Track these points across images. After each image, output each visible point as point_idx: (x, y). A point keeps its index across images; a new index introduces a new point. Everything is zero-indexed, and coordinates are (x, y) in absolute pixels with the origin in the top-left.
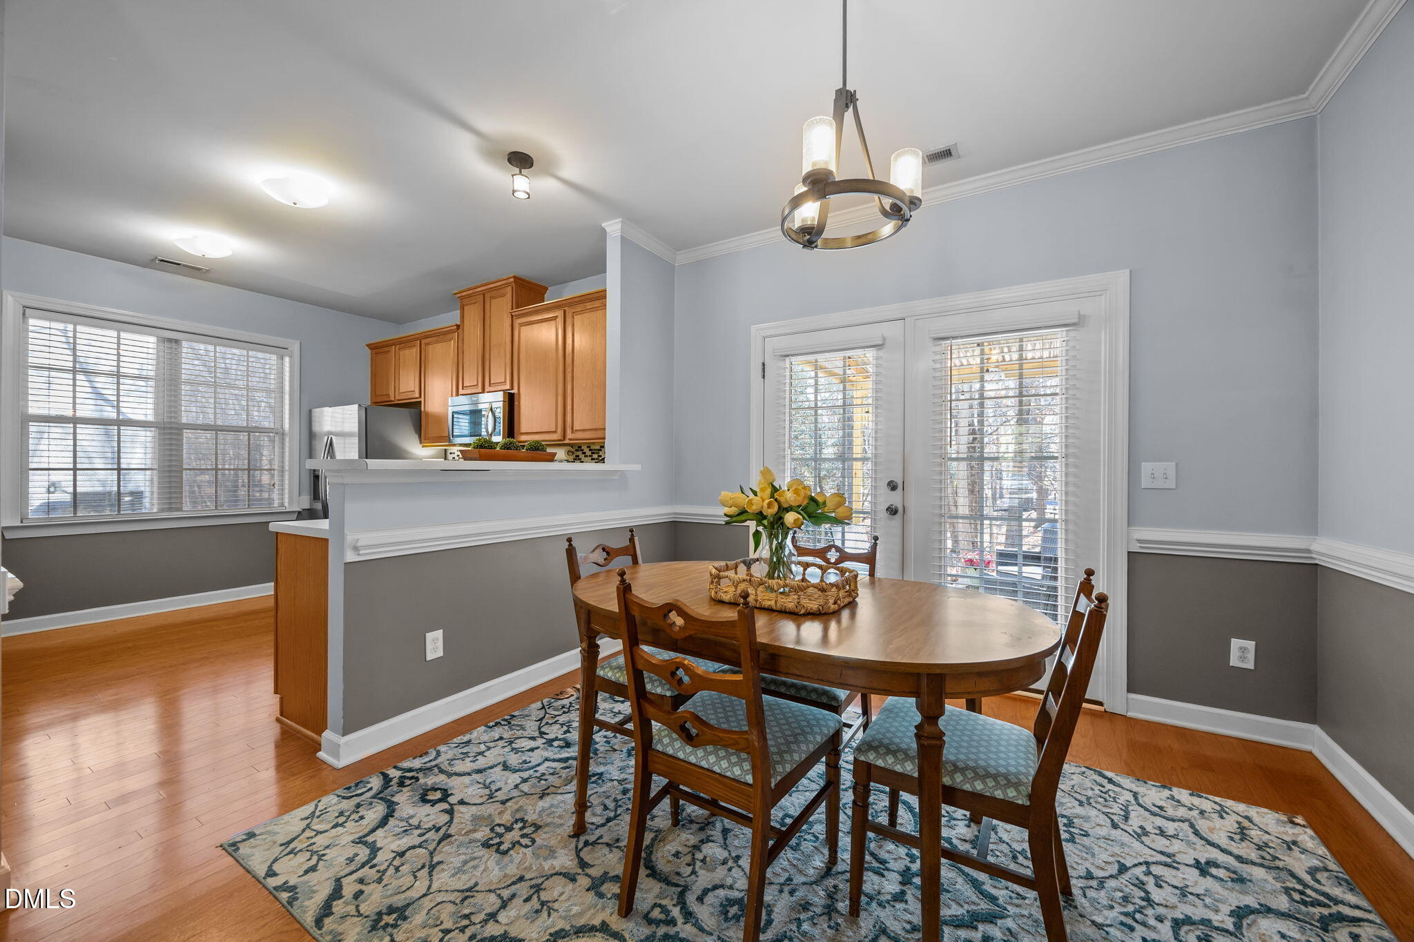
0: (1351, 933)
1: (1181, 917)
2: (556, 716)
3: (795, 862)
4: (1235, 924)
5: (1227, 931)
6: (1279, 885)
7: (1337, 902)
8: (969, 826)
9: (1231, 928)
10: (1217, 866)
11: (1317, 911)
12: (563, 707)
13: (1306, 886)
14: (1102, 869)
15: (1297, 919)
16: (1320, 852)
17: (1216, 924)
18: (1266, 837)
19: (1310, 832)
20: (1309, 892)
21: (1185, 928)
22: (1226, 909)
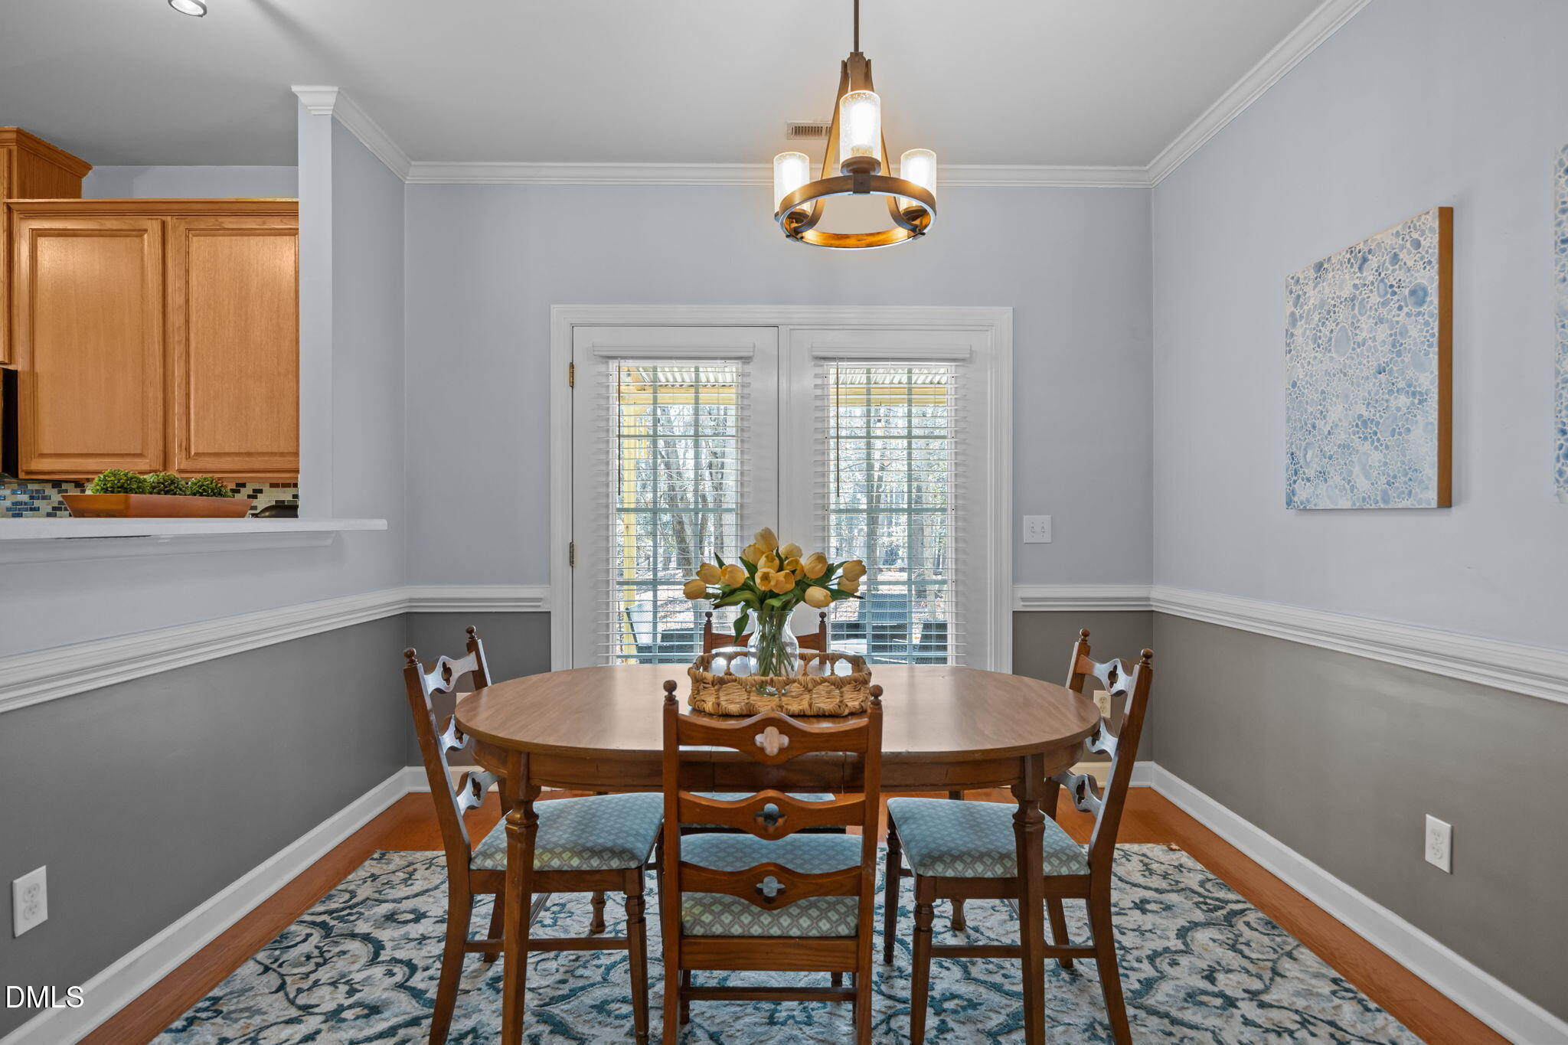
0: (1245, 922)
1: (1150, 952)
2: (307, 975)
3: (820, 1037)
4: (1184, 944)
5: (1182, 951)
6: (1190, 903)
7: (1227, 902)
8: (956, 936)
9: (1182, 947)
10: (1149, 902)
11: (1220, 913)
12: (308, 957)
13: (1205, 897)
14: (1079, 935)
15: (1214, 924)
16: (1199, 868)
17: (1173, 949)
18: (1163, 867)
19: (1183, 853)
20: (1209, 901)
21: (1158, 960)
22: (1172, 934)
